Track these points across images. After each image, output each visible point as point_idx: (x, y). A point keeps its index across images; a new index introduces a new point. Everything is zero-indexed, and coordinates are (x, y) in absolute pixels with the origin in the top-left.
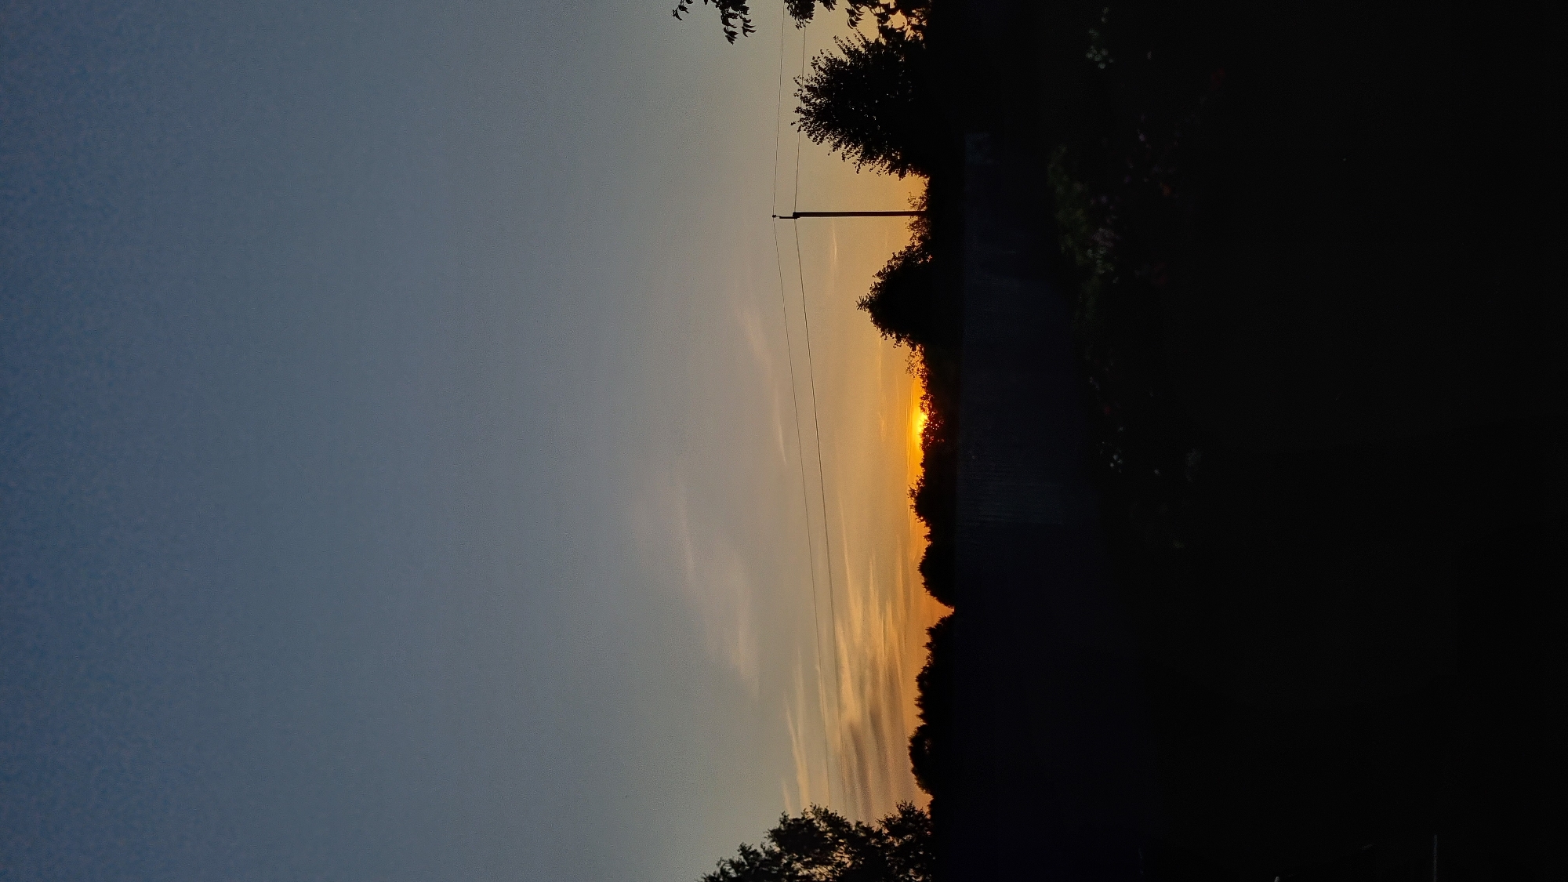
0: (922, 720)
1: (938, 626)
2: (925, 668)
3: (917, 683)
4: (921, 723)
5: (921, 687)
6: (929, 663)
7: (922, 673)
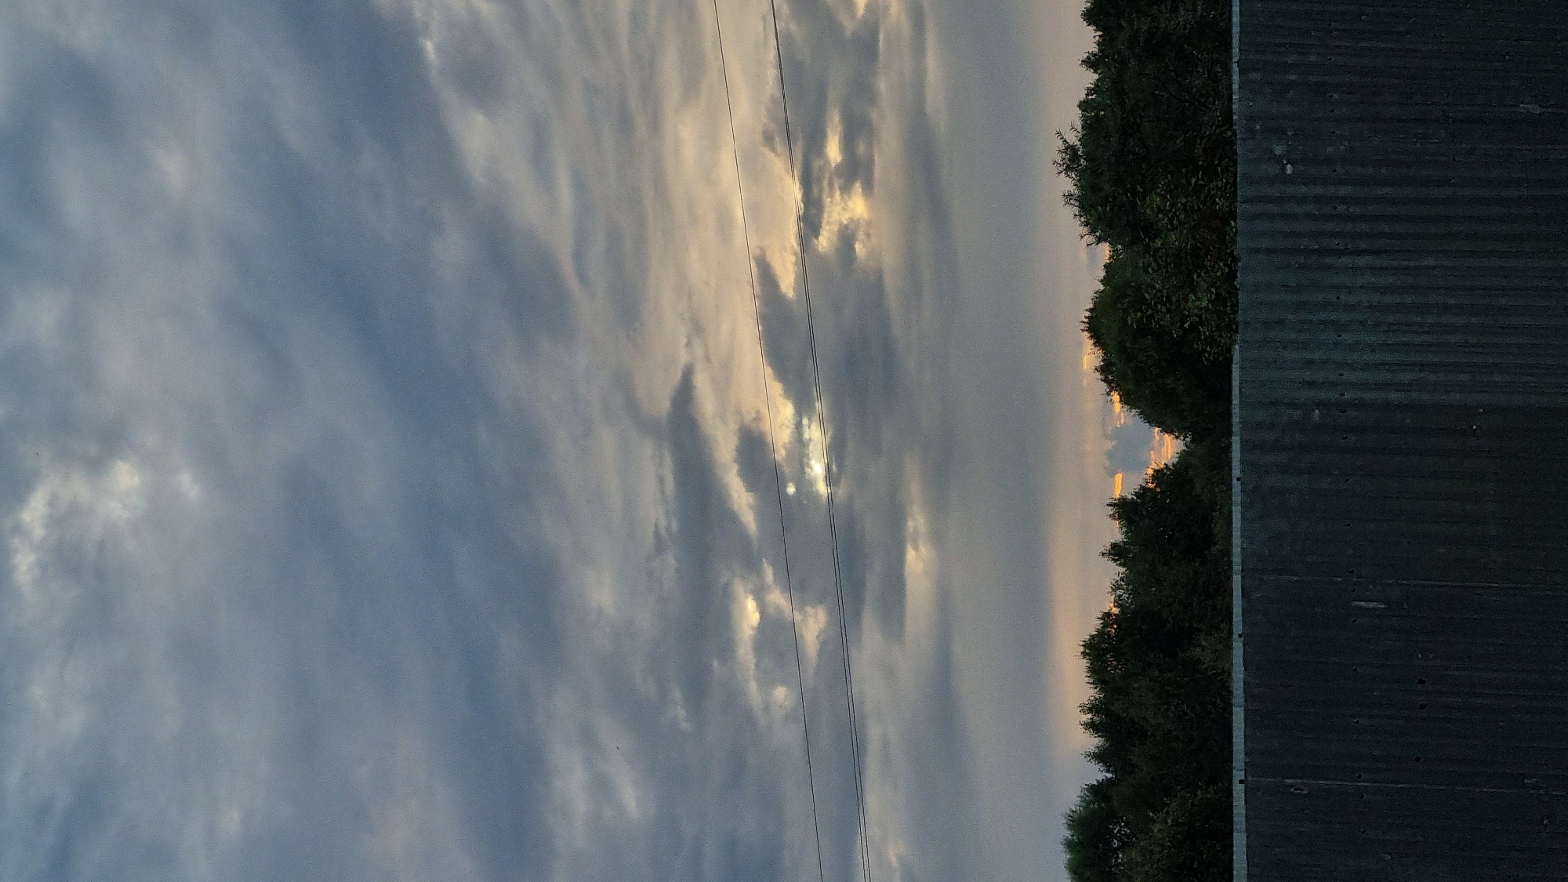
0: (1100, 766)
1: (1143, 492)
2: (1107, 615)
3: (1084, 663)
4: (1097, 774)
5: (1098, 673)
6: (1118, 602)
7: (1101, 634)
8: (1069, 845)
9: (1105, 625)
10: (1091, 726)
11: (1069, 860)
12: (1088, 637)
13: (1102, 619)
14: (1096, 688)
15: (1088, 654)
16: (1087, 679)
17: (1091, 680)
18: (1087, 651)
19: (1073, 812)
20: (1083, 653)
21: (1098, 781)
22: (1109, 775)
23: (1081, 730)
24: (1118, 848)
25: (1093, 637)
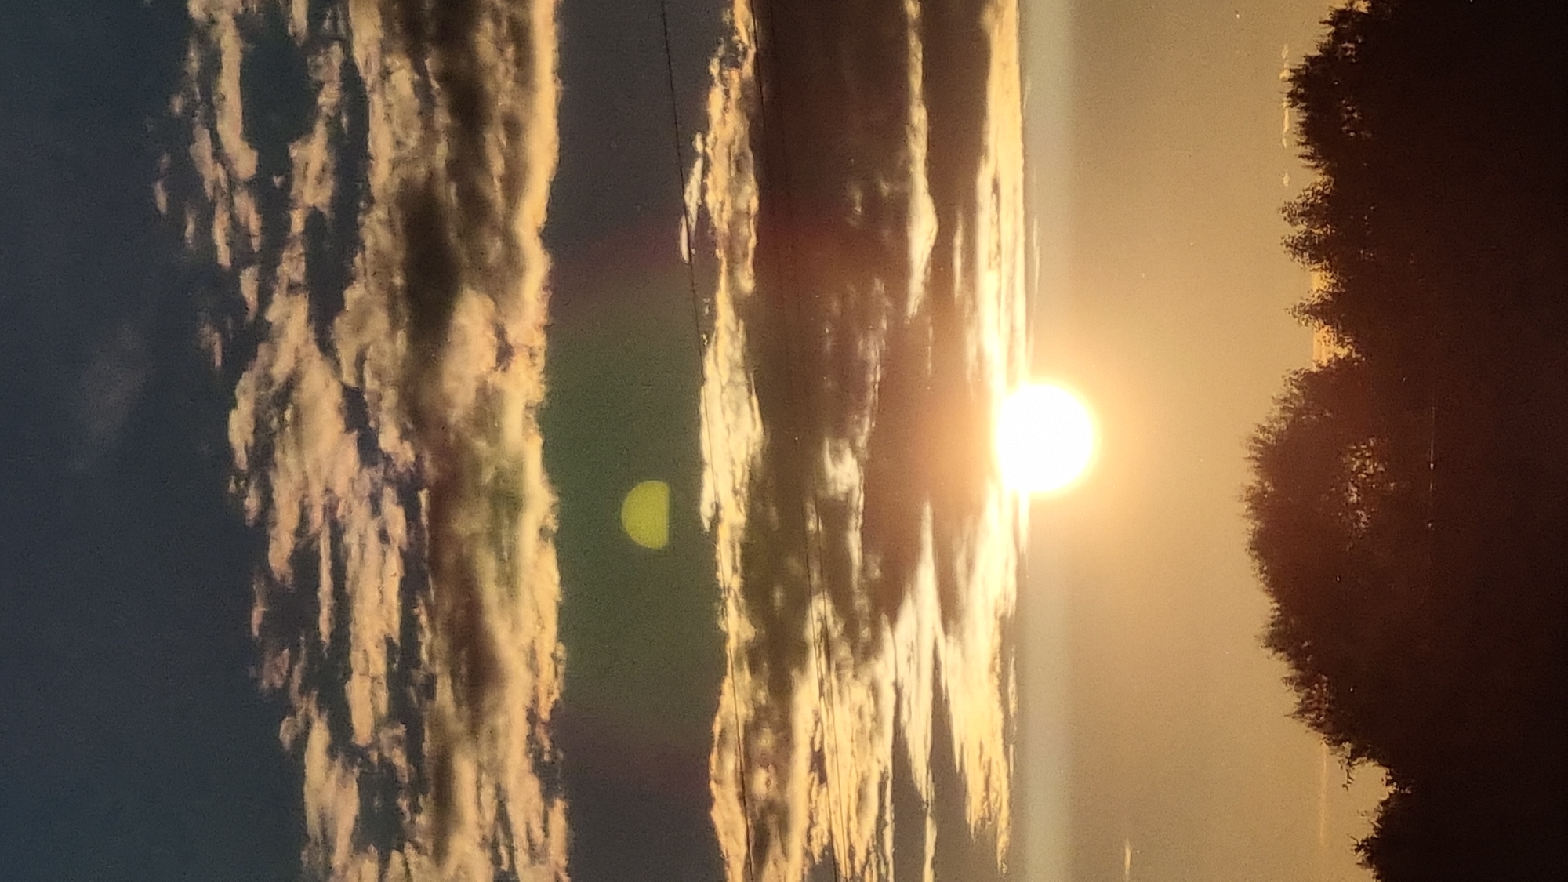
8: (1259, 503)
9: (1338, 36)
10: (1309, 248)
11: (1258, 534)
12: (1303, 62)
13: (1331, 23)
14: (1317, 166)
15: (1301, 97)
16: (1302, 150)
17: (1309, 150)
18: (1301, 90)
19: (1263, 430)
20: (1291, 95)
21: (1319, 366)
22: (1343, 352)
23: (1285, 256)
24: (1358, 505)
25: (1312, 60)
